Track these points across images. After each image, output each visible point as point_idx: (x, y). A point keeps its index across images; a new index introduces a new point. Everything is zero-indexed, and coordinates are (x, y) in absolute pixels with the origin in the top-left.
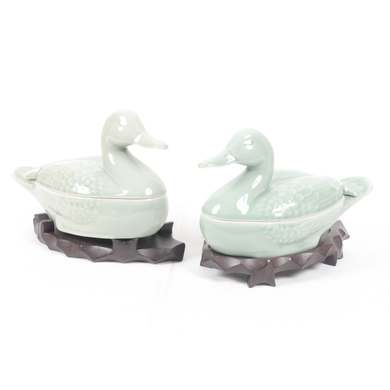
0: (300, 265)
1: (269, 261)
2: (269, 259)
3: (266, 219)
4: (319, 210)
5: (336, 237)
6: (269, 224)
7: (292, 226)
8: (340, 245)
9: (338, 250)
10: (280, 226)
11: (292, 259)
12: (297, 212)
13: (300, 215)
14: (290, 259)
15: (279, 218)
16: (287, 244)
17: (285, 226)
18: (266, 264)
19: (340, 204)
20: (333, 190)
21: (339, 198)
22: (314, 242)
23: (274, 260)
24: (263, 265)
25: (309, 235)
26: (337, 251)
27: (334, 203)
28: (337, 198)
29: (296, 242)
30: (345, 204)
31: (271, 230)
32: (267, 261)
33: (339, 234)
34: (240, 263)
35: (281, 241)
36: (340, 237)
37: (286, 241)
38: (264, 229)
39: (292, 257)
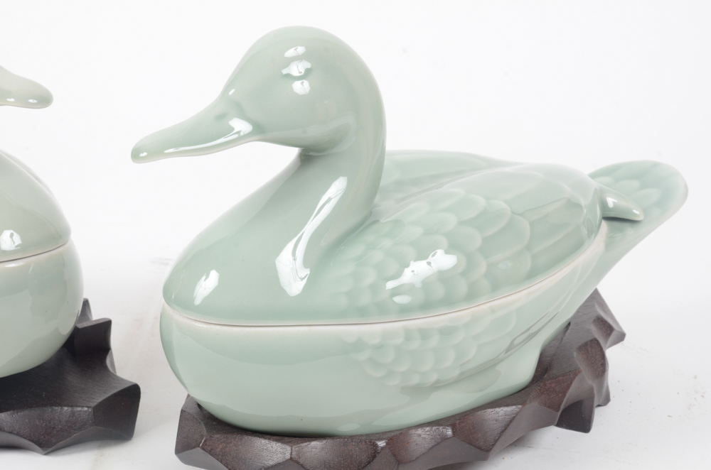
0: (479, 448)
1: (381, 444)
2: (380, 439)
3: (362, 314)
4: (532, 275)
5: (586, 344)
6: (372, 331)
7: (446, 332)
8: (600, 366)
9: (595, 386)
10: (408, 335)
11: (453, 432)
12: (462, 288)
13: (471, 296)
14: (449, 432)
15: (404, 310)
16: (438, 386)
17: (424, 334)
18: (375, 453)
19: (595, 247)
20: (573, 205)
21: (593, 231)
22: (523, 369)
23: (397, 438)
24: (364, 458)
25: (508, 350)
26: (592, 389)
27: (577, 247)
28: (585, 231)
29: (465, 377)
30: (609, 245)
31: (379, 347)
32: (376, 446)
33: (596, 333)
34: (288, 456)
35: (415, 380)
36: (598, 343)
37: (433, 378)
38: (359, 345)
39: (453, 427)
